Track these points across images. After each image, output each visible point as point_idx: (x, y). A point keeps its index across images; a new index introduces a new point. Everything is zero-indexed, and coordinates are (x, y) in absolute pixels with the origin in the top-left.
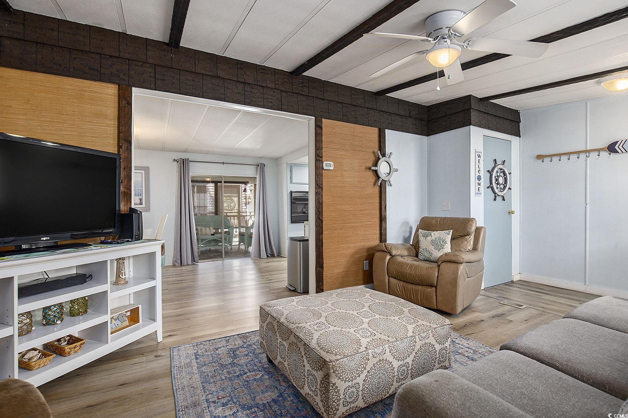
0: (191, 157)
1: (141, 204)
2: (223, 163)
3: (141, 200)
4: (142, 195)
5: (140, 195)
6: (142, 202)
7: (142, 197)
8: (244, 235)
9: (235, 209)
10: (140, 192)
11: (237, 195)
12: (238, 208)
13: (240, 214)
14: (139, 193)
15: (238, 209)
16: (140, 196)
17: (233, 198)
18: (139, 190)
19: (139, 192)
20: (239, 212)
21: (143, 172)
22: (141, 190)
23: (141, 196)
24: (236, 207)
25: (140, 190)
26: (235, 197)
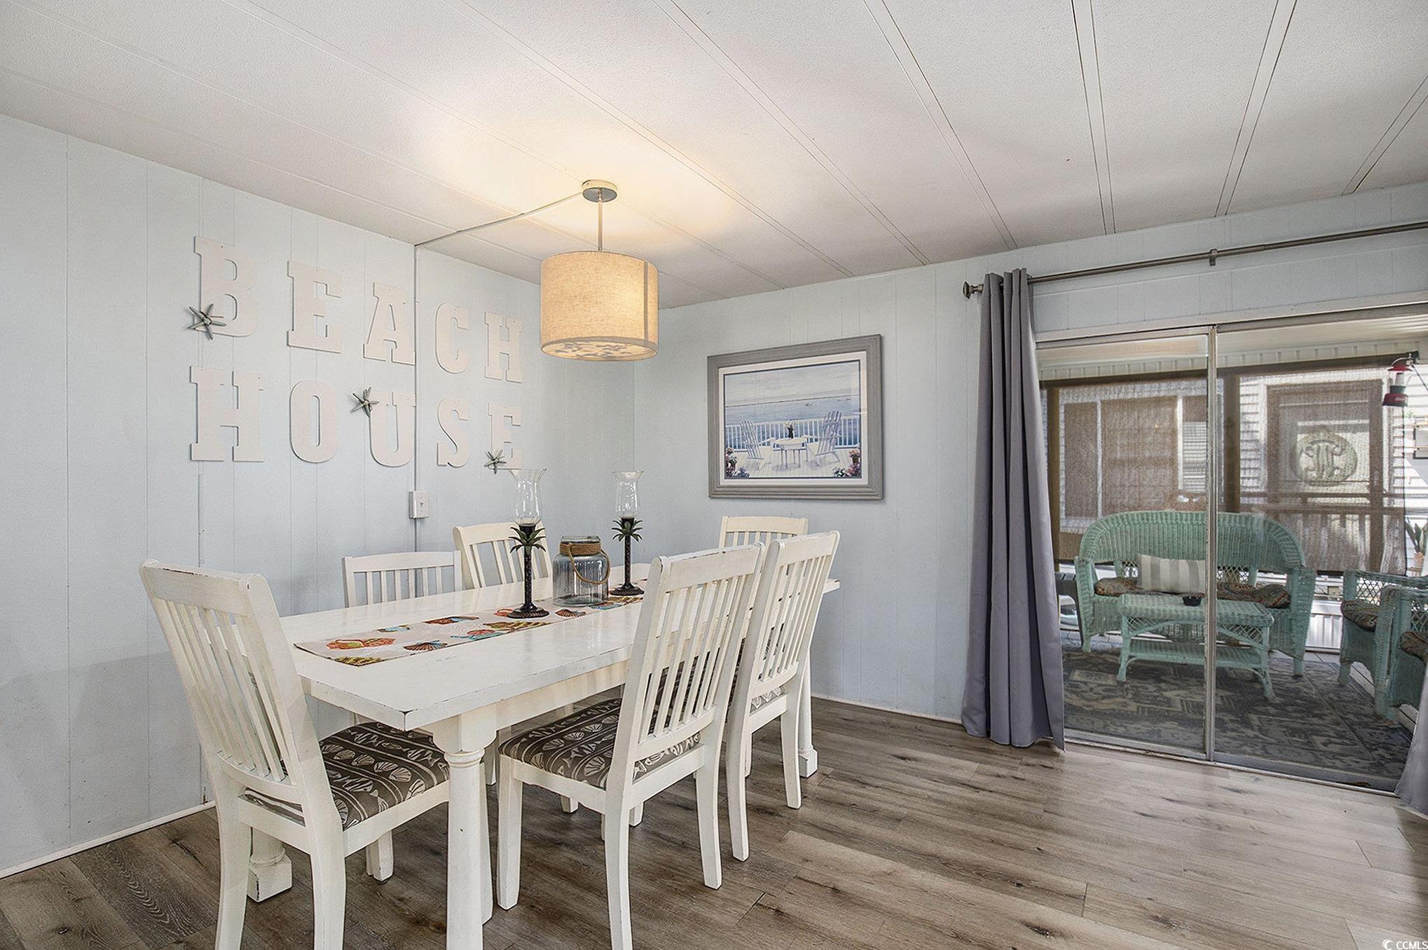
0: (1034, 261)
1: (856, 473)
2: (1211, 258)
3: (856, 458)
4: (860, 441)
5: (855, 443)
6: (860, 467)
7: (860, 449)
8: (1372, 630)
9: (1356, 476)
10: (855, 429)
11: (1367, 421)
12: (1367, 477)
13: (1382, 503)
14: (850, 434)
15: (1371, 481)
16: (853, 446)
17: (1347, 436)
18: (850, 423)
19: (850, 429)
20: (1376, 491)
21: (862, 355)
22: (858, 420)
23: (858, 445)
24: (1363, 471)
25: (855, 423)
26: (1355, 429)
